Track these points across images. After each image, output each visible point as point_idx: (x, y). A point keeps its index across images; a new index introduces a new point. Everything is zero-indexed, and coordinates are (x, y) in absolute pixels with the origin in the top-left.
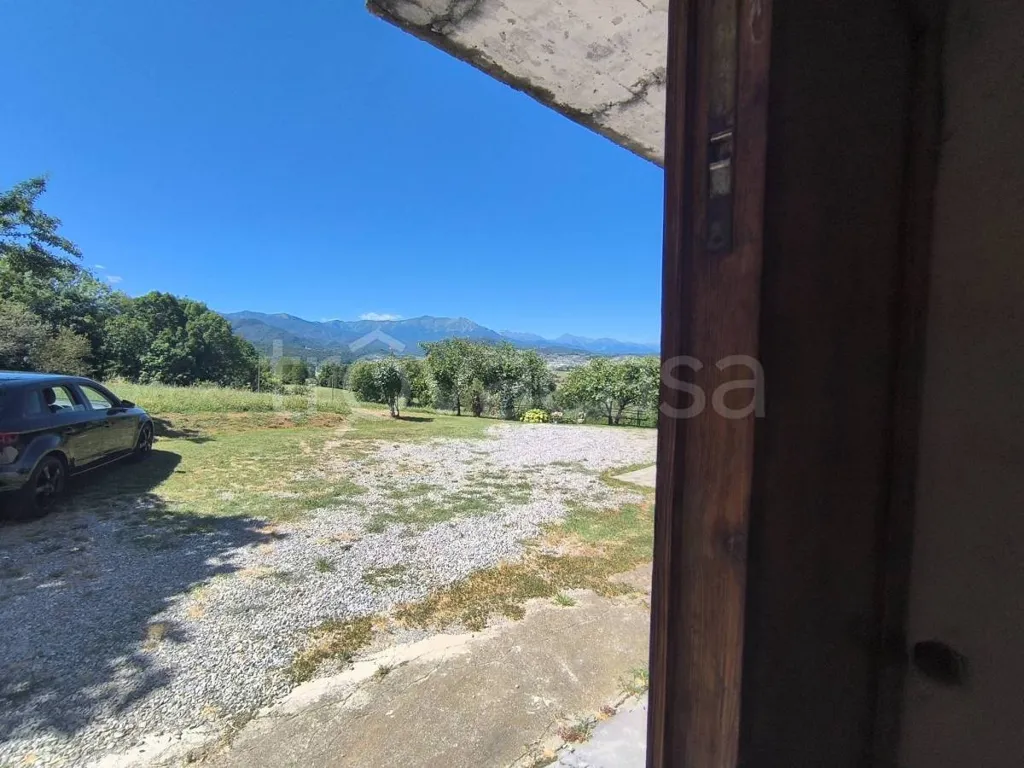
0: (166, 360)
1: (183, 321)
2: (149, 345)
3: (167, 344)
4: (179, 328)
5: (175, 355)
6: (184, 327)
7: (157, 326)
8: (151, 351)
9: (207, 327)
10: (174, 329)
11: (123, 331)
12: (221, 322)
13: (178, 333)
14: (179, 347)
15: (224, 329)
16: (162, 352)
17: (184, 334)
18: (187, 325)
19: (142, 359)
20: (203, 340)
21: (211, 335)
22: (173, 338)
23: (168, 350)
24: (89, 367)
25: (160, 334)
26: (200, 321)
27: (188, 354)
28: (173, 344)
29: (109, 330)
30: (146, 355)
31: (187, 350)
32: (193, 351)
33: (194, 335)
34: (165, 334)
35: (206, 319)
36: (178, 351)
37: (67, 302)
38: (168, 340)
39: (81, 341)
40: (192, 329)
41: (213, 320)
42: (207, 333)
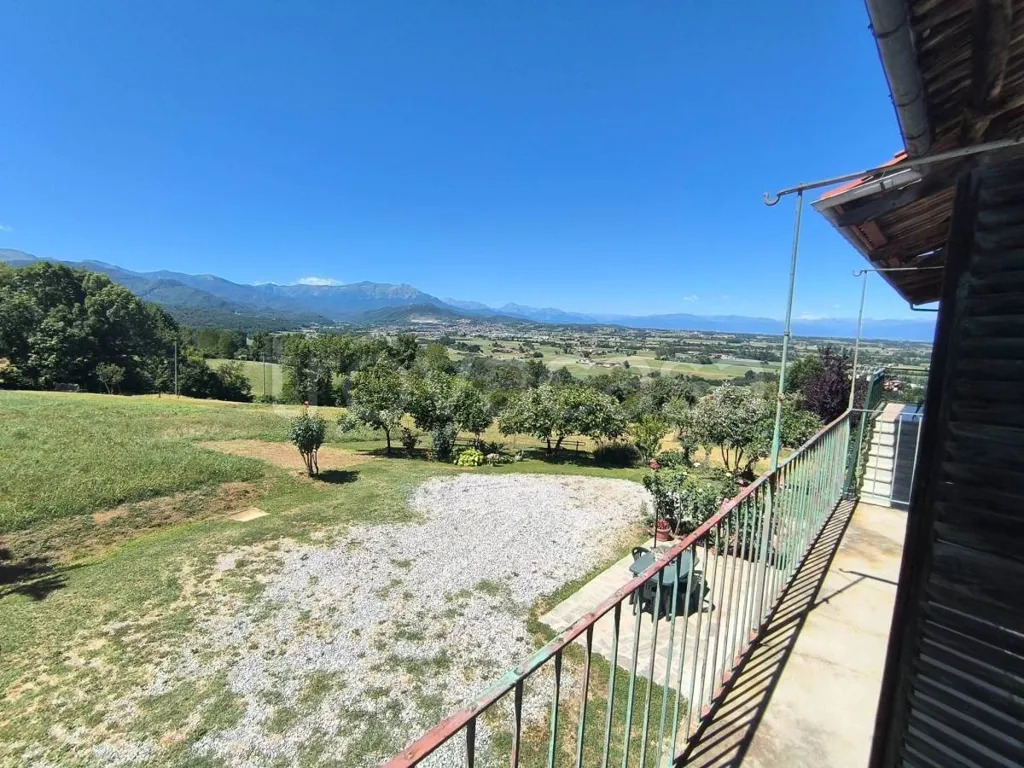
0: (61, 342)
1: (81, 296)
2: (40, 322)
3: (61, 324)
4: (77, 304)
5: (73, 335)
6: (82, 303)
7: (48, 301)
8: (42, 331)
9: (111, 303)
10: (70, 305)
12: (128, 298)
13: (75, 310)
14: (77, 326)
15: (132, 306)
16: (56, 332)
17: (83, 312)
18: (86, 301)
19: (30, 340)
20: (107, 319)
21: (116, 314)
22: (70, 316)
23: (64, 330)
25: (52, 311)
26: (101, 296)
27: (88, 334)
28: (69, 323)
30: (35, 335)
31: (87, 330)
32: (95, 331)
33: (95, 312)
34: (58, 312)
35: (109, 294)
36: (76, 331)
38: (63, 318)
40: (92, 305)
41: (119, 295)
42: (112, 310)
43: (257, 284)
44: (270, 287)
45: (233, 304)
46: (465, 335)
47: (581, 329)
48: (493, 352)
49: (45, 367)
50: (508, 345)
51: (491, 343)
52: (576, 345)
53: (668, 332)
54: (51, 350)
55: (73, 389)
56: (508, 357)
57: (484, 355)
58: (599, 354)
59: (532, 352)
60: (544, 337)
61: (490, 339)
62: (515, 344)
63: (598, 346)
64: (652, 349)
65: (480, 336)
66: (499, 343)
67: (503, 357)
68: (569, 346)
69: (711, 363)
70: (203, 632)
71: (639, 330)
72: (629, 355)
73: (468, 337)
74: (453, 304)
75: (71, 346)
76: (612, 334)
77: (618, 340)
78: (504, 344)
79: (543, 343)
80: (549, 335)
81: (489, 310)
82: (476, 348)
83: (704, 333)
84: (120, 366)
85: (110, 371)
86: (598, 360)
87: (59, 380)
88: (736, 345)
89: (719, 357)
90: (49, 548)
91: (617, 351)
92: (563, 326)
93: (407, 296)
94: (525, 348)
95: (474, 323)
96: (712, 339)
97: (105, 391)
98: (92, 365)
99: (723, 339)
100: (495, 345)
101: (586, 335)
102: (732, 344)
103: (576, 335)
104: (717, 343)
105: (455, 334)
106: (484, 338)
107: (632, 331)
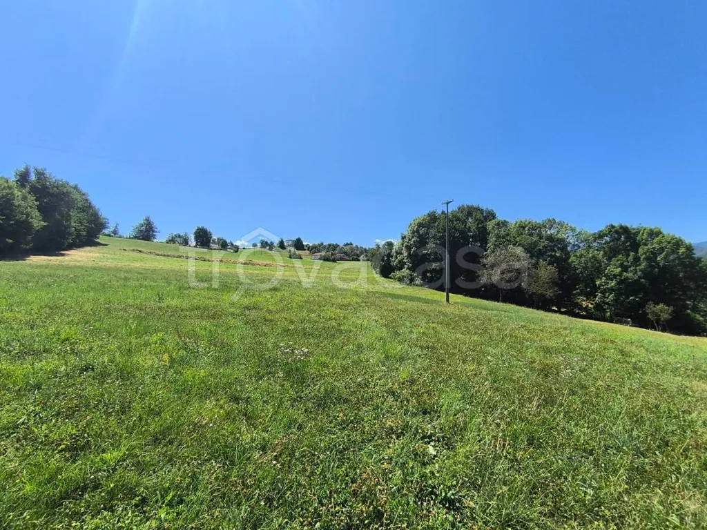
0: (619, 283)
1: (635, 246)
2: (605, 269)
3: (619, 269)
4: (632, 254)
5: (627, 278)
6: (636, 252)
7: (612, 253)
8: (606, 276)
9: (662, 250)
10: (627, 255)
11: (583, 260)
12: (678, 243)
13: (631, 258)
14: (631, 271)
15: (682, 250)
16: (615, 276)
17: (637, 259)
18: (640, 250)
19: (598, 283)
20: (658, 264)
21: (665, 258)
22: (626, 263)
23: (621, 274)
24: (556, 289)
25: (614, 260)
26: (652, 245)
27: (640, 277)
28: (625, 269)
29: (572, 262)
30: (601, 279)
31: (639, 273)
32: (646, 274)
33: (647, 259)
34: (618, 260)
35: (660, 242)
36: (630, 275)
37: (546, 242)
38: (621, 265)
39: (552, 269)
40: (645, 253)
41: (669, 243)
42: (662, 256)
49: (607, 303)
54: (611, 290)
55: (627, 323)
75: (626, 287)
84: (668, 306)
85: (662, 310)
87: (617, 315)
97: (654, 328)
98: (642, 305)
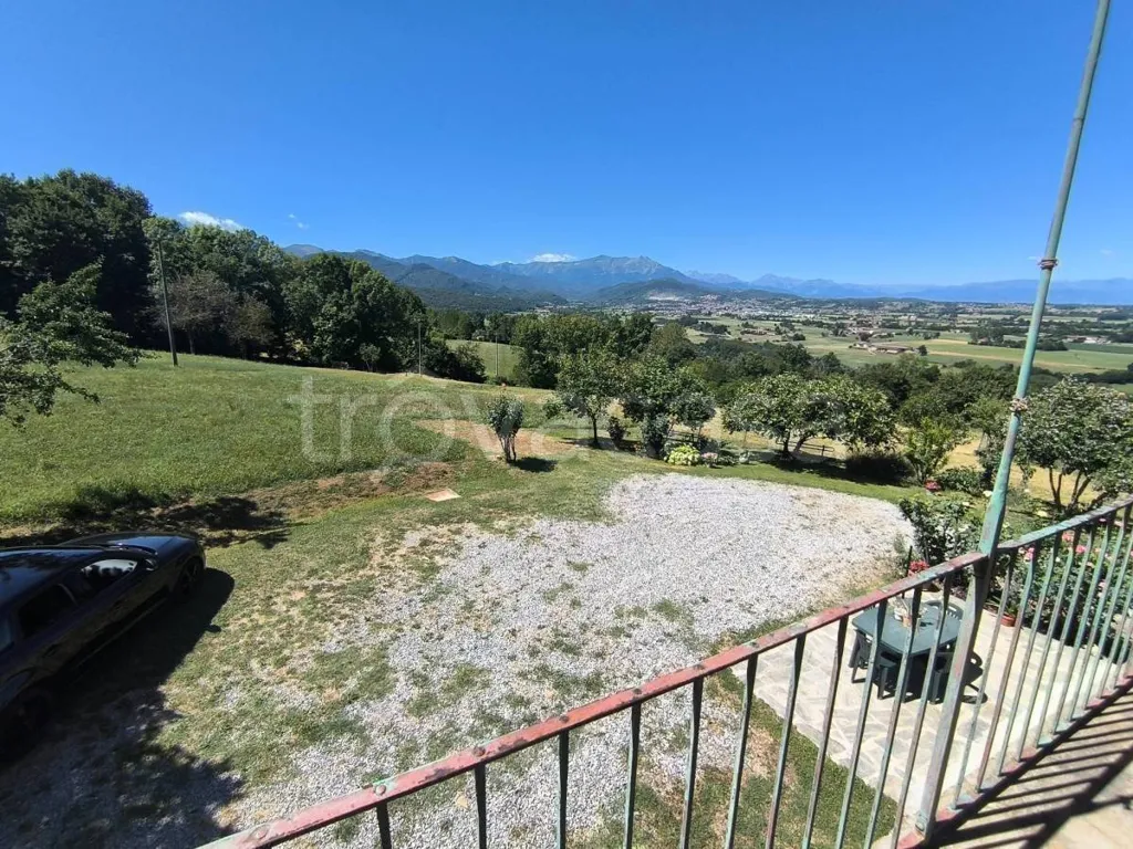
0: (335, 324)
1: (348, 282)
2: (321, 307)
3: (335, 308)
4: (346, 291)
5: (343, 318)
6: (350, 290)
7: (327, 288)
8: (323, 315)
9: (371, 287)
10: (341, 292)
11: (296, 295)
12: (382, 283)
13: (344, 296)
14: (346, 310)
15: (386, 290)
16: (331, 316)
17: (350, 296)
18: (353, 287)
19: (315, 324)
20: (368, 303)
21: (374, 296)
22: (340, 302)
23: (337, 314)
24: (272, 333)
25: (329, 297)
26: (363, 282)
27: (354, 318)
28: (340, 308)
29: (285, 296)
30: (318, 319)
31: (353, 313)
32: (359, 315)
33: (359, 297)
34: (333, 298)
35: (369, 280)
36: (345, 314)
37: (249, 267)
38: (336, 304)
39: (262, 306)
40: (357, 291)
41: (376, 280)
42: (371, 295)
43: (494, 263)
44: (506, 266)
45: (474, 284)
46: (710, 314)
47: (859, 305)
48: (742, 333)
49: (326, 347)
50: (761, 326)
51: (740, 323)
52: (851, 325)
53: (993, 306)
54: (328, 332)
55: (344, 367)
56: (761, 340)
57: (731, 337)
58: (882, 337)
59: (791, 334)
60: (808, 316)
61: (740, 318)
62: (771, 324)
63: (883, 326)
64: (967, 329)
65: (728, 315)
66: (751, 322)
67: (755, 339)
68: (842, 326)
69: (1065, 349)
70: (378, 602)
71: (947, 304)
72: (927, 338)
73: (713, 316)
74: (697, 277)
75: (344, 329)
76: (905, 311)
77: (913, 318)
78: (757, 324)
79: (807, 323)
80: (815, 313)
81: (740, 283)
82: (723, 329)
83: (1056, 307)
84: (377, 347)
85: (370, 351)
86: (880, 344)
87: (335, 359)
88: (1117, 322)
89: (1082, 340)
90: (283, 505)
91: (910, 333)
92: (833, 301)
93: (645, 270)
94: (783, 329)
95: (721, 300)
96: (1072, 314)
97: (366, 369)
98: (356, 346)
99: (1093, 315)
100: (746, 325)
101: (865, 312)
102: (1107, 322)
103: (853, 313)
104: (1079, 320)
105: (699, 312)
106: (733, 316)
107: (935, 306)
